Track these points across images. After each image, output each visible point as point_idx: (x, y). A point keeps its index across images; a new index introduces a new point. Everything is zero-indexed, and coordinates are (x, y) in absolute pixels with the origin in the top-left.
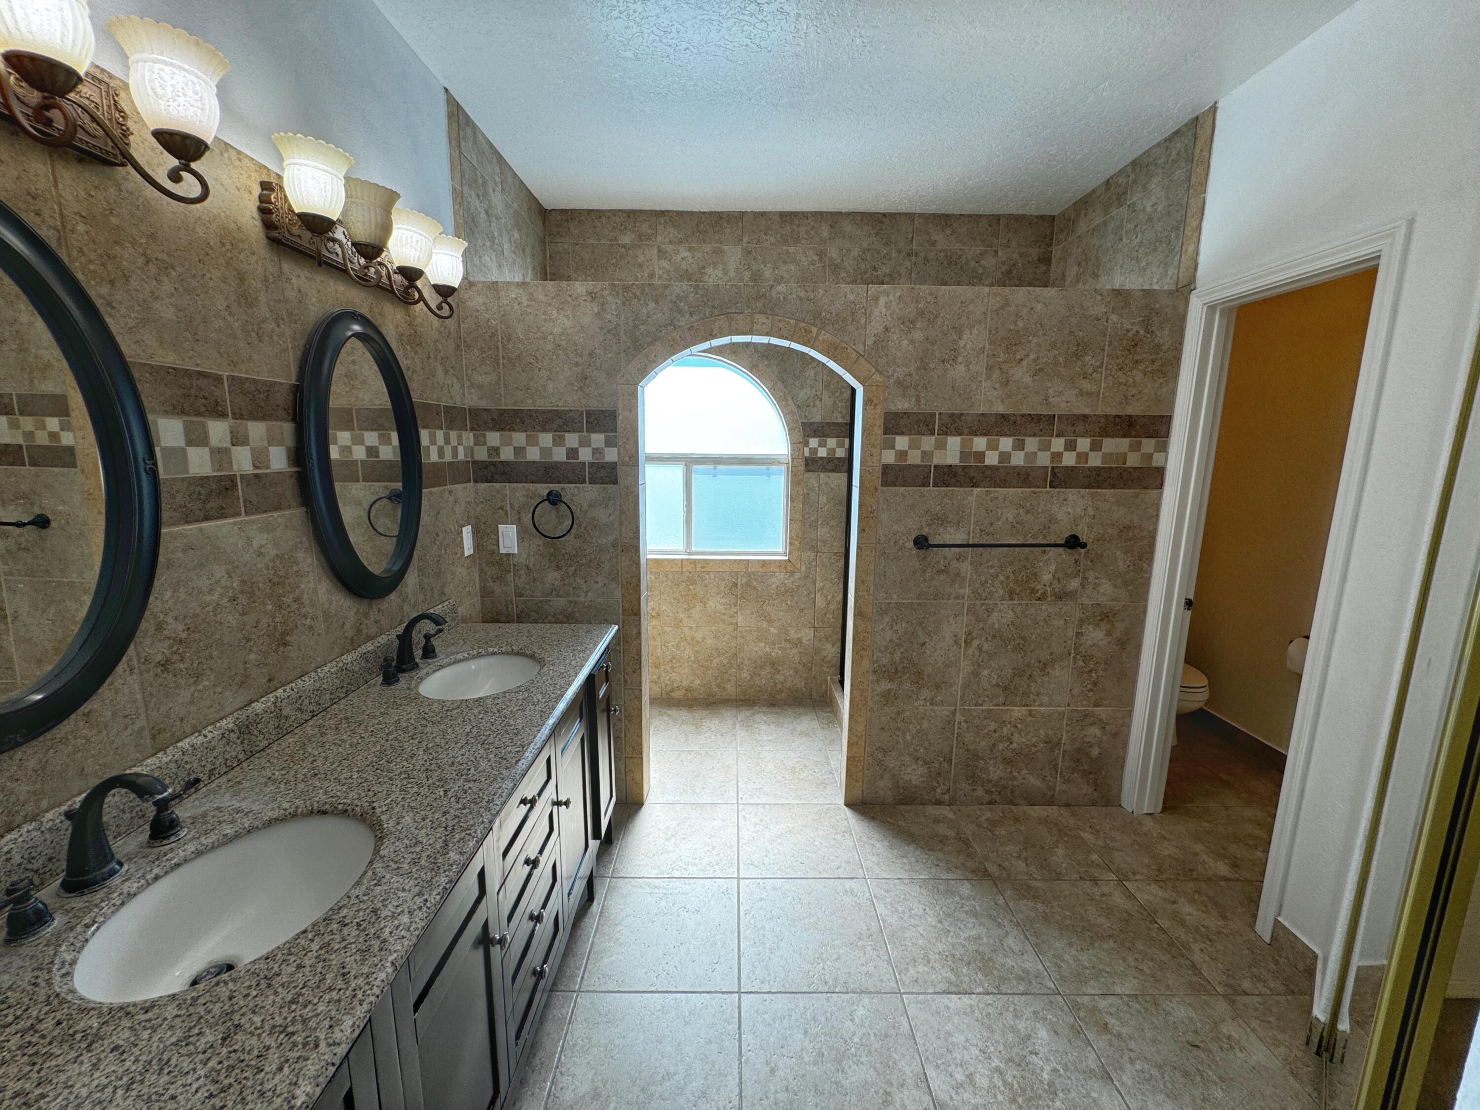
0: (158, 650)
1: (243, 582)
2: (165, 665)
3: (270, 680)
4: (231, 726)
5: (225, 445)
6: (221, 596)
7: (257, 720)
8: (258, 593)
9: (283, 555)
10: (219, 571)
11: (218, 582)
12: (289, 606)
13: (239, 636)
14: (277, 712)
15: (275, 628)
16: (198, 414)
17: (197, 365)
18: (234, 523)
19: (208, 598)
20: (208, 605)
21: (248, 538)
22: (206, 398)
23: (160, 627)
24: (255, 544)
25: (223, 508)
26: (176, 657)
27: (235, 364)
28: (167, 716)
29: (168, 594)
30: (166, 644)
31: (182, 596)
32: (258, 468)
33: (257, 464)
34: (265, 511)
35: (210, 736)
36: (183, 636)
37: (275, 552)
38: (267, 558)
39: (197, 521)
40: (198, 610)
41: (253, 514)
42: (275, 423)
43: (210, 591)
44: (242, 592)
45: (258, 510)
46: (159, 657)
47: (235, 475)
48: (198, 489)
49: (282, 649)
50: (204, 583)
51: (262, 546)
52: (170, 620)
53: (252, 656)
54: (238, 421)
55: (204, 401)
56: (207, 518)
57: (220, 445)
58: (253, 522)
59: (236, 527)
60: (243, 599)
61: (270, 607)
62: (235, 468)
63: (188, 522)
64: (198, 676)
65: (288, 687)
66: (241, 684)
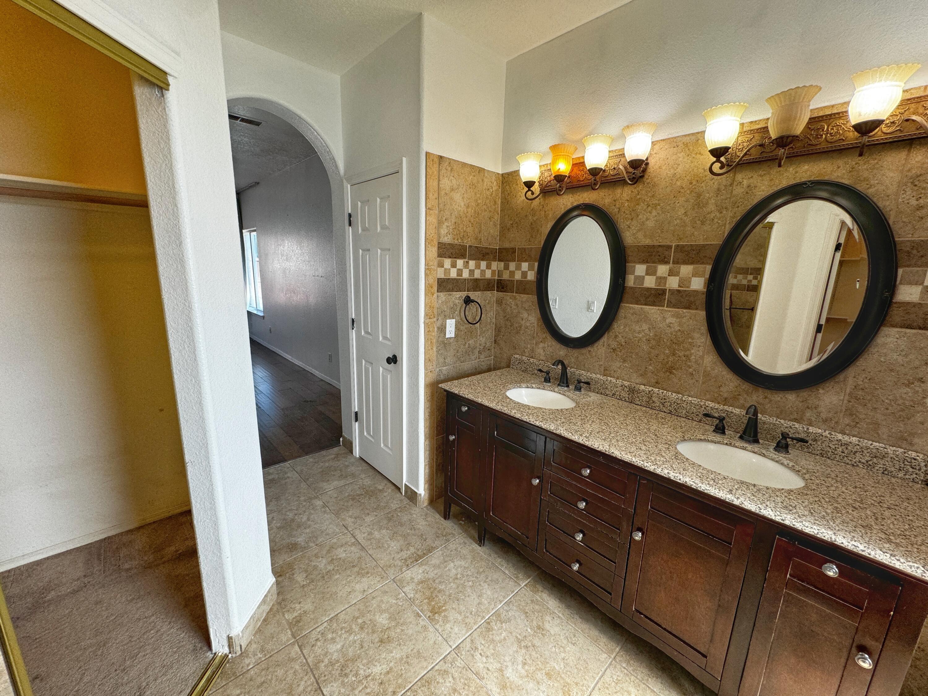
0: (614, 344)
1: (656, 335)
2: (614, 350)
3: (657, 383)
4: (626, 385)
5: (666, 276)
6: (643, 336)
7: (638, 391)
8: (662, 342)
9: (683, 332)
10: (645, 327)
11: (643, 331)
12: (679, 357)
13: (647, 356)
14: (650, 395)
15: (667, 362)
16: (654, 262)
17: (660, 242)
18: (659, 309)
19: (637, 335)
20: (636, 337)
21: (664, 318)
22: (659, 256)
23: (616, 337)
24: (668, 321)
25: (655, 302)
26: (618, 349)
27: (681, 239)
28: (610, 366)
29: (622, 327)
30: (616, 343)
31: (627, 330)
32: (681, 287)
33: (682, 285)
34: (678, 308)
35: (618, 382)
36: (623, 344)
37: (679, 328)
38: (673, 330)
39: (641, 304)
40: (632, 338)
41: (670, 307)
42: (700, 266)
43: (639, 333)
44: (654, 339)
45: (674, 306)
46: (613, 346)
47: (666, 289)
48: (645, 292)
49: (668, 373)
50: (637, 328)
51: (671, 323)
52: (620, 336)
53: (651, 367)
54: (675, 265)
55: (658, 257)
56: (646, 305)
57: (662, 276)
58: (670, 311)
59: (658, 311)
60: (653, 342)
61: (667, 352)
62: (667, 286)
63: (637, 304)
64: (624, 361)
65: (661, 391)
66: (641, 375)
